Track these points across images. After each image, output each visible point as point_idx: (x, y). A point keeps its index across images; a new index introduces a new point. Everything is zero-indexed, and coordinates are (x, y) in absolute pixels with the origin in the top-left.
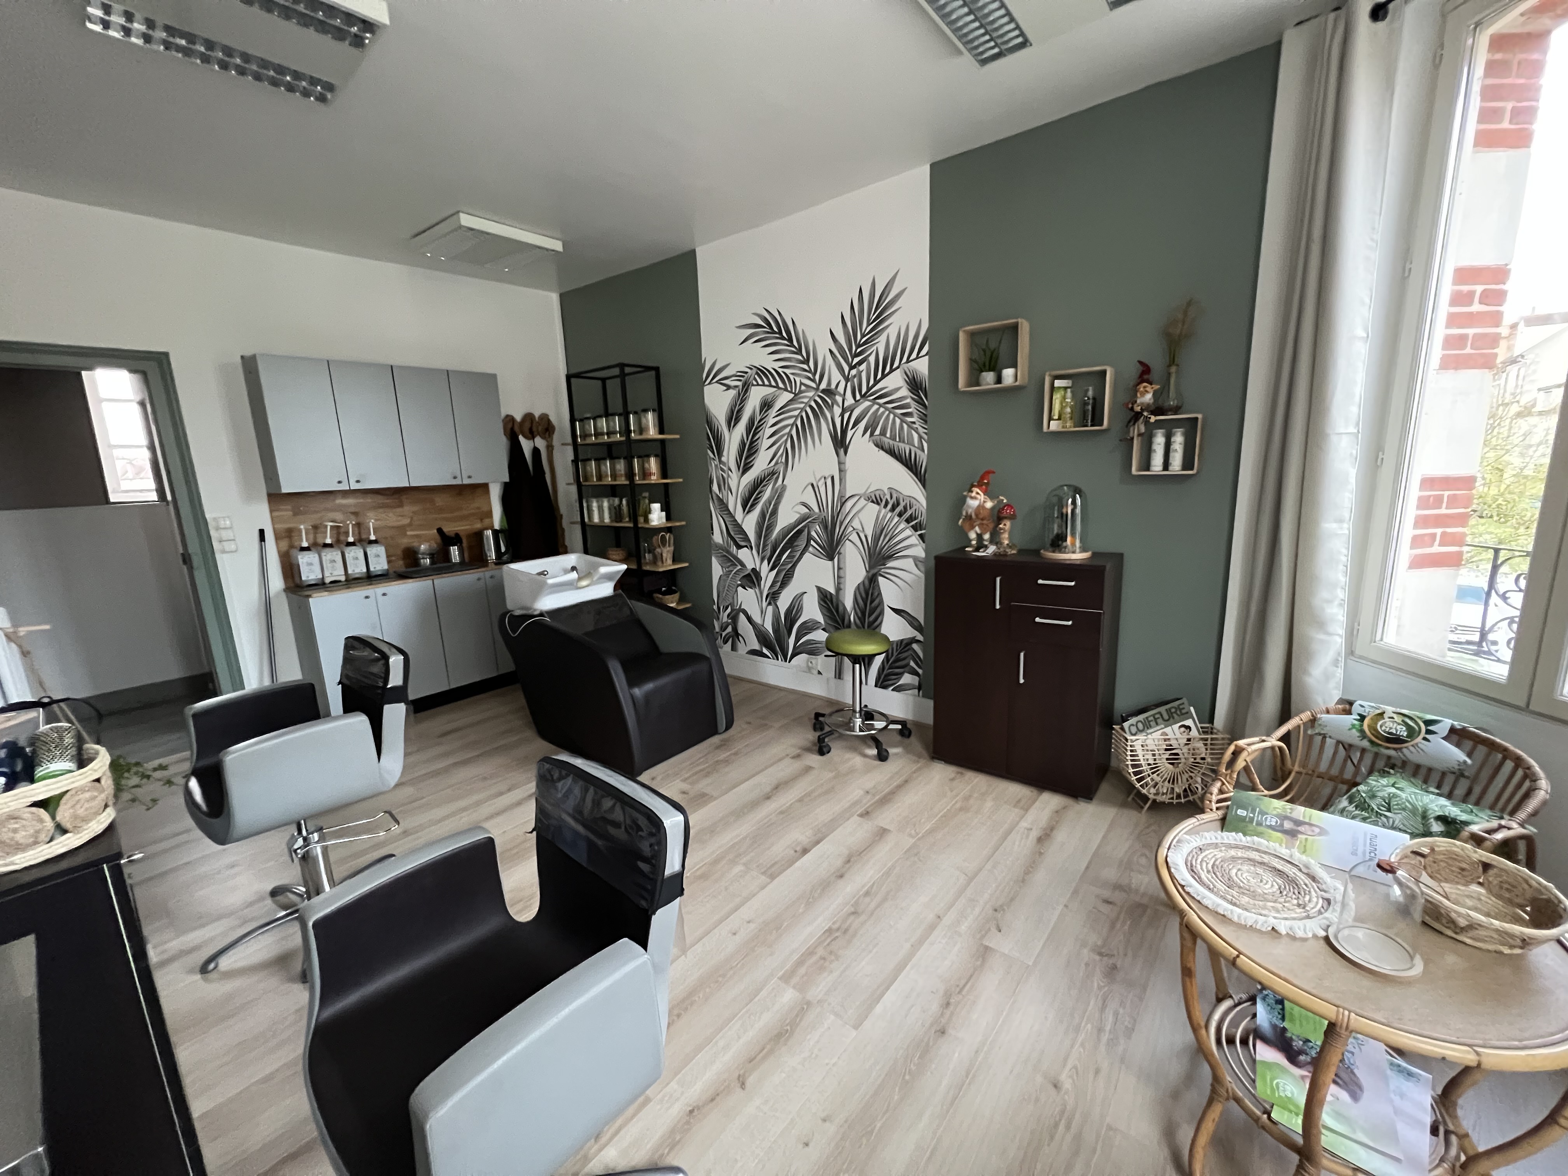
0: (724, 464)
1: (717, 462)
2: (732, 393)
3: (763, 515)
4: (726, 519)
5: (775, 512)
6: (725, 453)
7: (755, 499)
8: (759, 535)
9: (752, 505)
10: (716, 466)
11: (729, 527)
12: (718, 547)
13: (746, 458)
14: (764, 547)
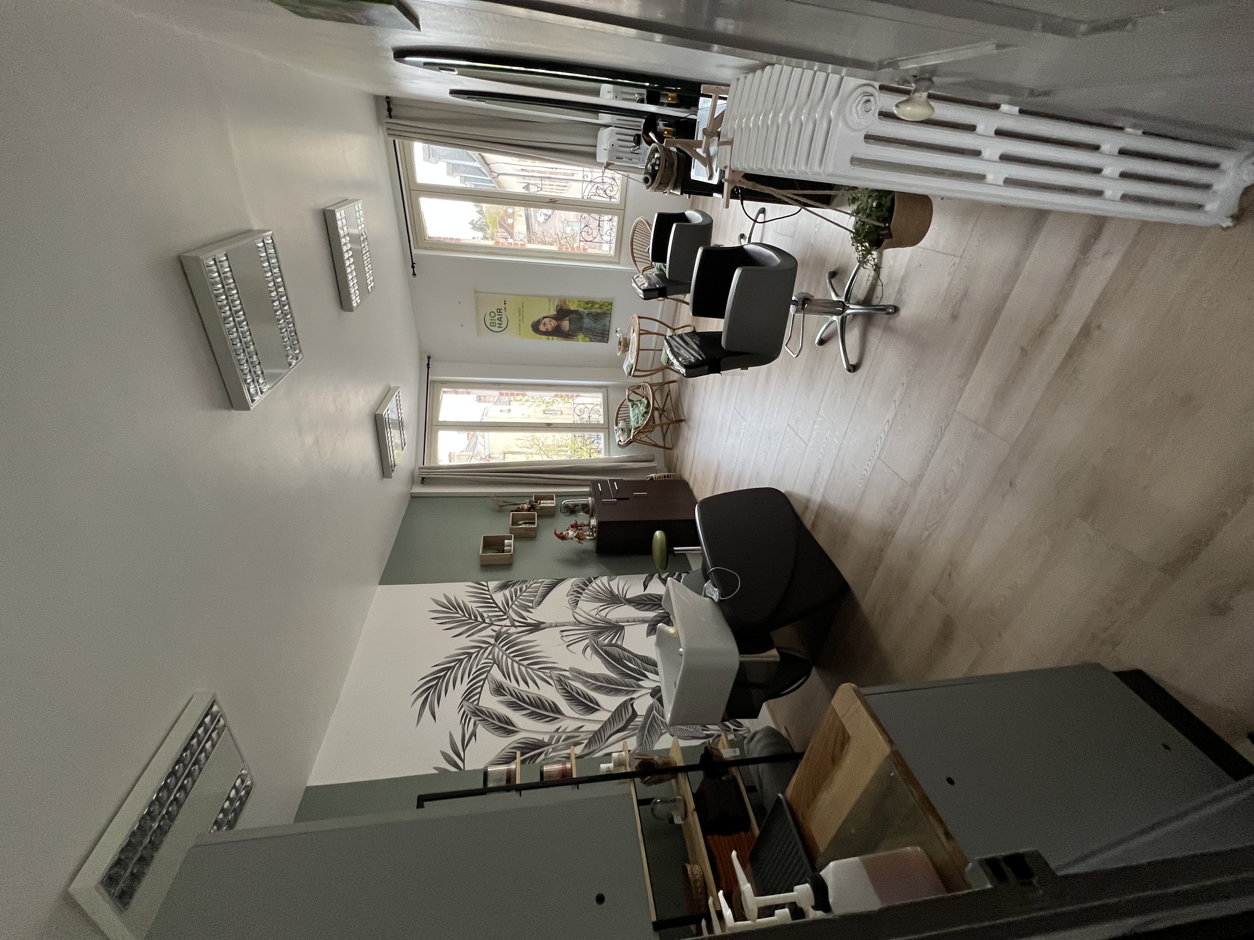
3: (598, 689)
5: (594, 677)
6: (539, 737)
7: (585, 698)
8: (617, 692)
9: (591, 701)
11: (616, 728)
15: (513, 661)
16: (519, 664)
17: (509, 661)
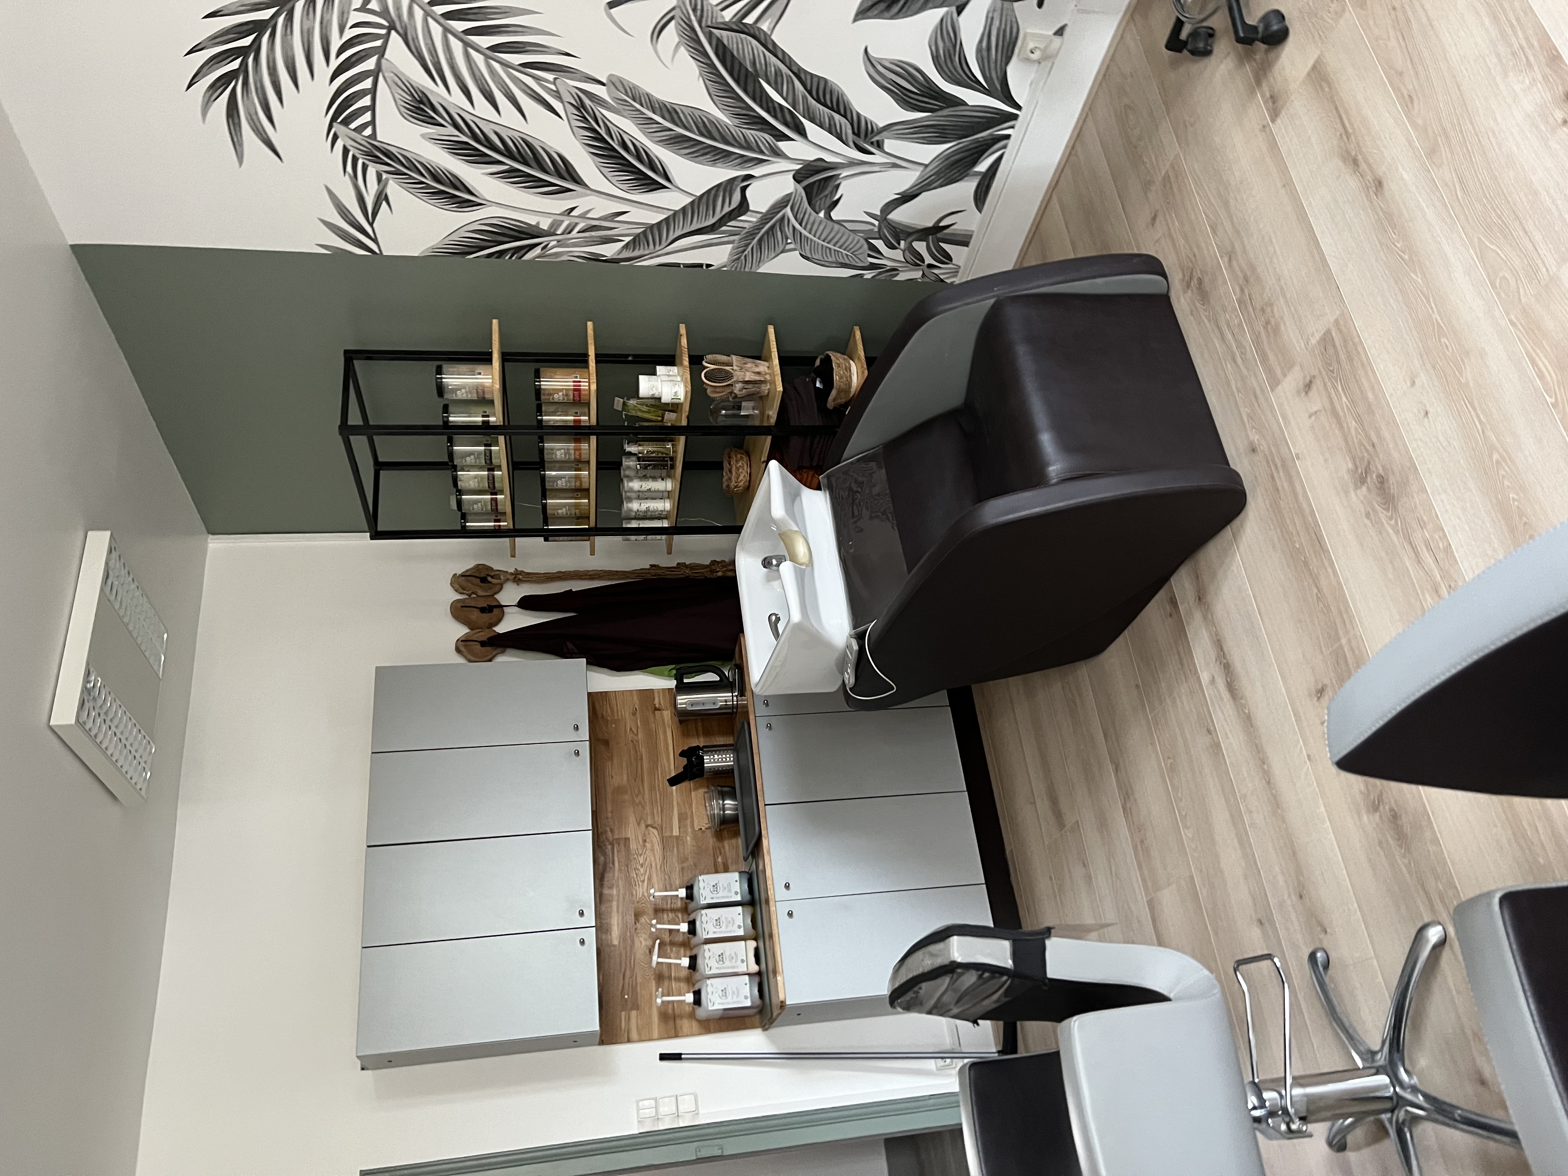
0: (555, 224)
1: (552, 241)
2: (394, 189)
3: (676, 142)
4: (679, 233)
5: (670, 112)
6: (532, 220)
7: (639, 158)
8: (719, 157)
9: (652, 166)
10: (560, 243)
11: (695, 226)
12: (738, 257)
13: (544, 170)
14: (749, 148)
15: (446, 30)
16: (467, 44)
17: (436, 30)
